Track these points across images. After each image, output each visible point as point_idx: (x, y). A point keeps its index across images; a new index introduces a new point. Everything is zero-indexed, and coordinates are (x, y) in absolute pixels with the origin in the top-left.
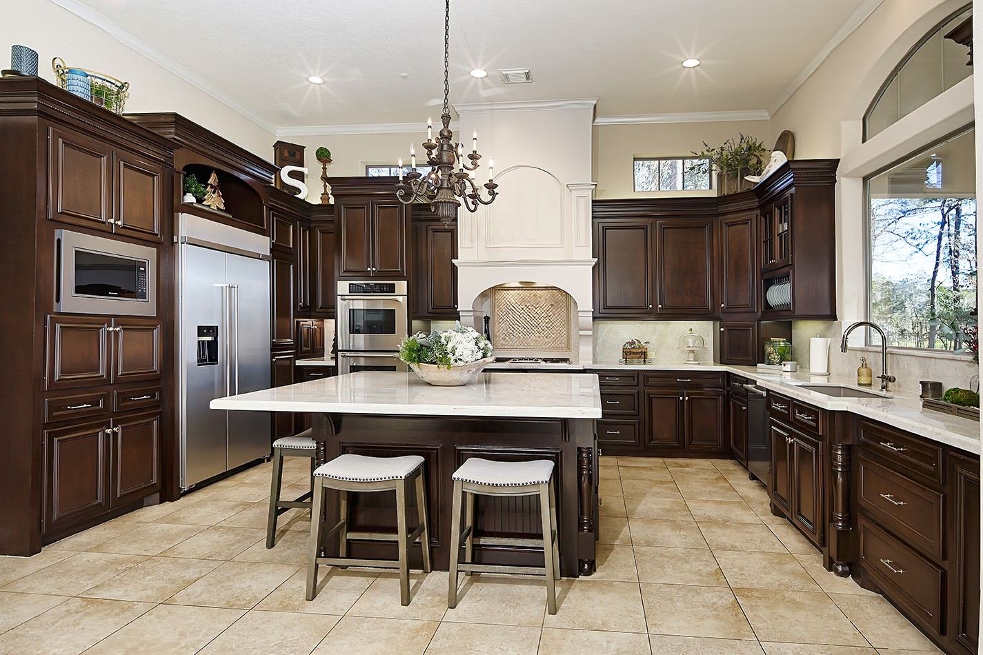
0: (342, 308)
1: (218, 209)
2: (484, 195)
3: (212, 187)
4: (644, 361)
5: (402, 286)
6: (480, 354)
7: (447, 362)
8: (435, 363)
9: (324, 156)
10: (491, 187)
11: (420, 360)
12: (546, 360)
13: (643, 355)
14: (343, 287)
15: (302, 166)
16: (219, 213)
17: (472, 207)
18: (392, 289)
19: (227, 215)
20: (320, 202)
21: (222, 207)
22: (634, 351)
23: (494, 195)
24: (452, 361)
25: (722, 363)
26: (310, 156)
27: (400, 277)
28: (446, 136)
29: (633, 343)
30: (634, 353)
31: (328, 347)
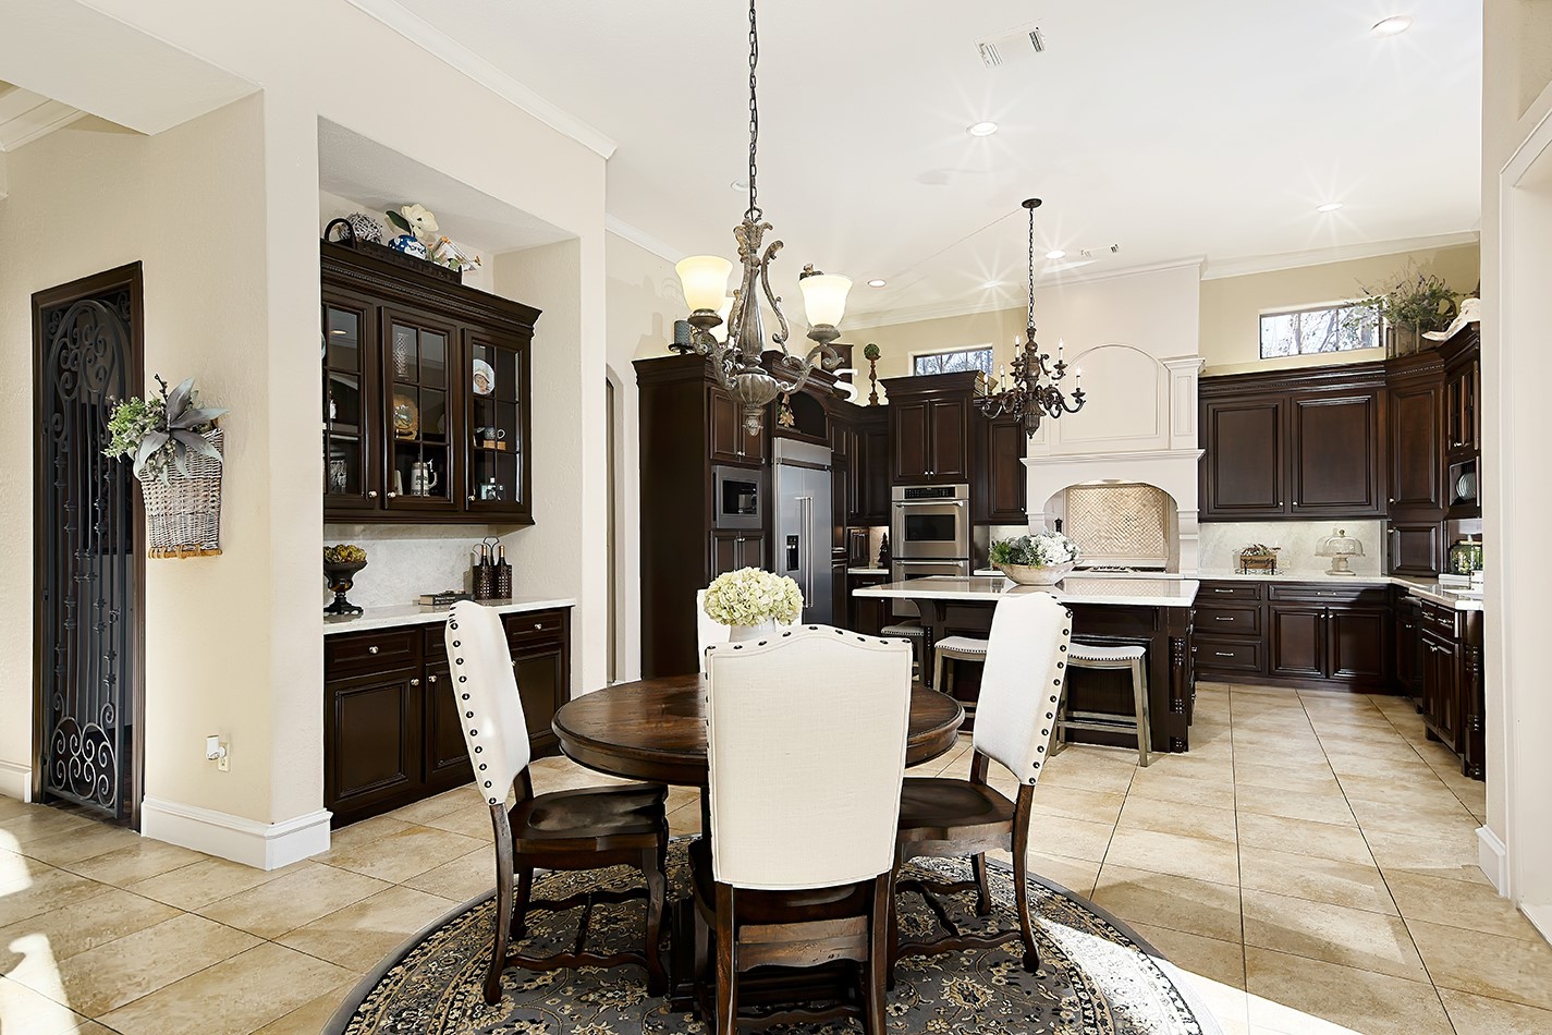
0: (899, 516)
1: (790, 426)
2: (1071, 402)
3: (785, 405)
4: (1273, 571)
5: (962, 490)
6: (1069, 556)
7: (1038, 563)
8: (1026, 564)
9: (872, 353)
10: (1078, 395)
11: (1013, 561)
12: (1135, 569)
13: (1270, 564)
14: (898, 492)
15: (851, 368)
16: (791, 430)
17: (1056, 414)
18: (951, 492)
19: (796, 431)
20: (869, 403)
21: (792, 423)
22: (1257, 557)
23: (1081, 402)
24: (1043, 563)
25: (1391, 573)
26: (858, 356)
27: (961, 481)
28: (1031, 347)
29: (1255, 549)
30: (1257, 562)
31: (875, 556)
